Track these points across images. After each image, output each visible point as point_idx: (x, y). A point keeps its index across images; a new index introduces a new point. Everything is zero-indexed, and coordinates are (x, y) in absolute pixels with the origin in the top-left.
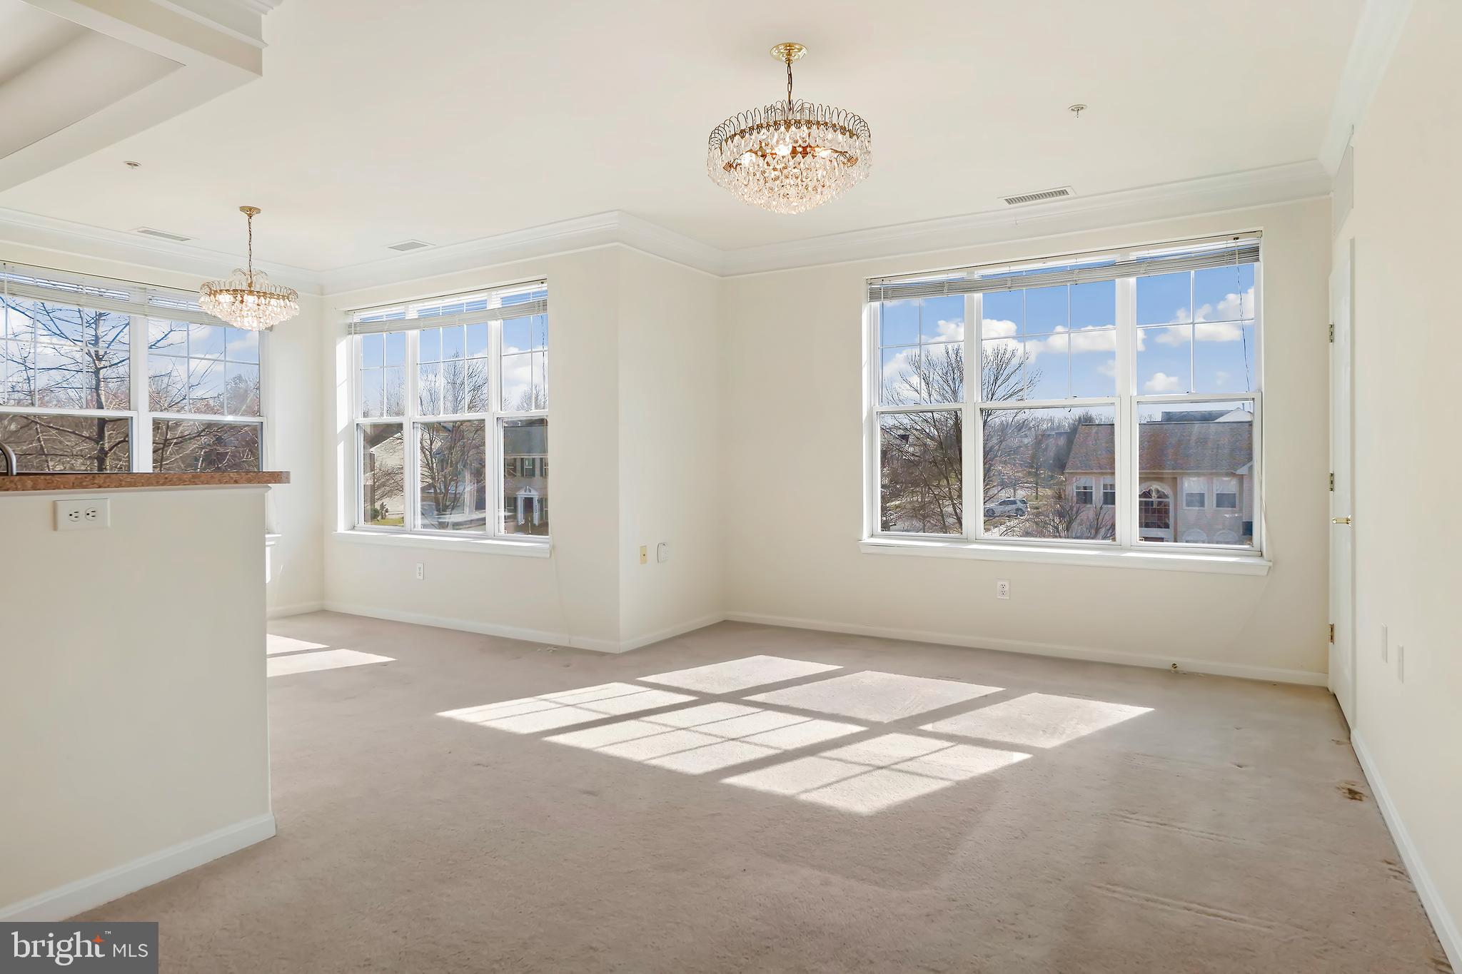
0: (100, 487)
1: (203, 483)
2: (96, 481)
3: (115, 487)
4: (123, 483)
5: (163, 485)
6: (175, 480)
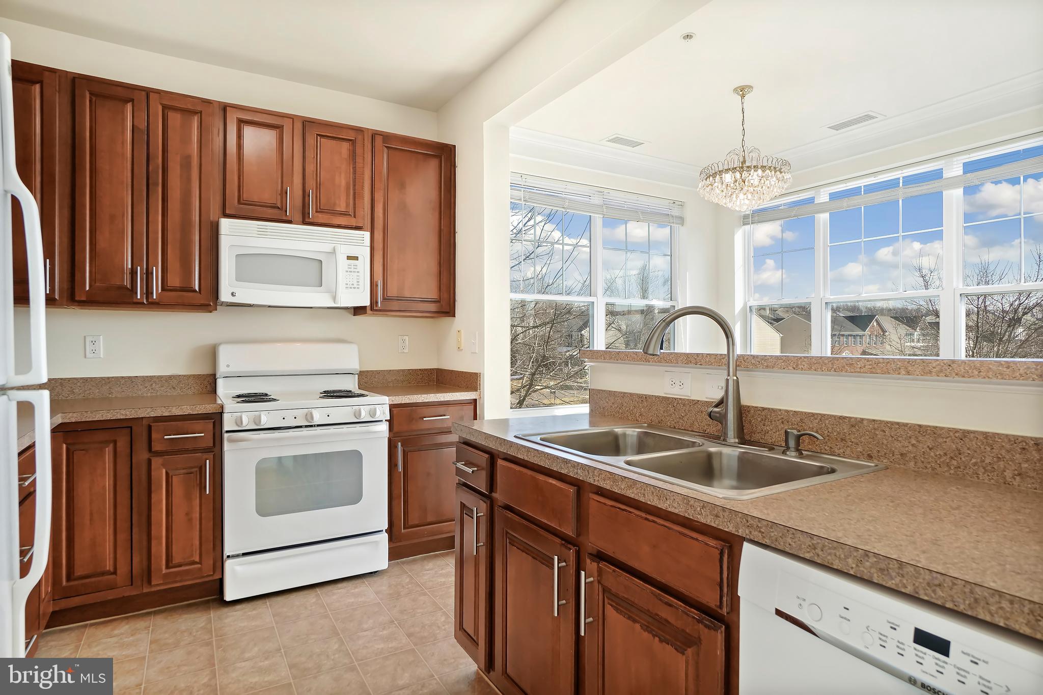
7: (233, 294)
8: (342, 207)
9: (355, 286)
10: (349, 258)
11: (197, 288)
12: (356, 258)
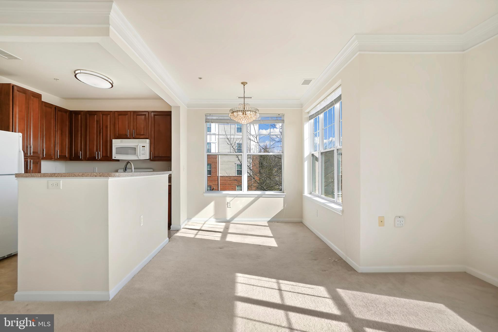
0: (56, 177)
1: (85, 176)
2: (55, 175)
3: (60, 177)
4: (62, 176)
5: (73, 177)
6: (77, 175)
7: (115, 157)
8: (142, 133)
9: (144, 154)
10: (143, 147)
11: (109, 156)
12: (144, 147)
